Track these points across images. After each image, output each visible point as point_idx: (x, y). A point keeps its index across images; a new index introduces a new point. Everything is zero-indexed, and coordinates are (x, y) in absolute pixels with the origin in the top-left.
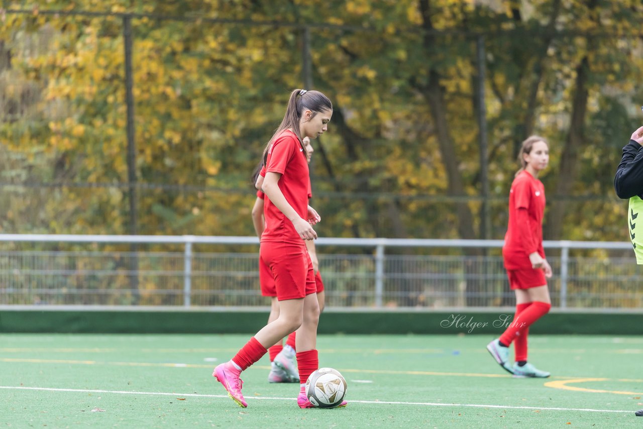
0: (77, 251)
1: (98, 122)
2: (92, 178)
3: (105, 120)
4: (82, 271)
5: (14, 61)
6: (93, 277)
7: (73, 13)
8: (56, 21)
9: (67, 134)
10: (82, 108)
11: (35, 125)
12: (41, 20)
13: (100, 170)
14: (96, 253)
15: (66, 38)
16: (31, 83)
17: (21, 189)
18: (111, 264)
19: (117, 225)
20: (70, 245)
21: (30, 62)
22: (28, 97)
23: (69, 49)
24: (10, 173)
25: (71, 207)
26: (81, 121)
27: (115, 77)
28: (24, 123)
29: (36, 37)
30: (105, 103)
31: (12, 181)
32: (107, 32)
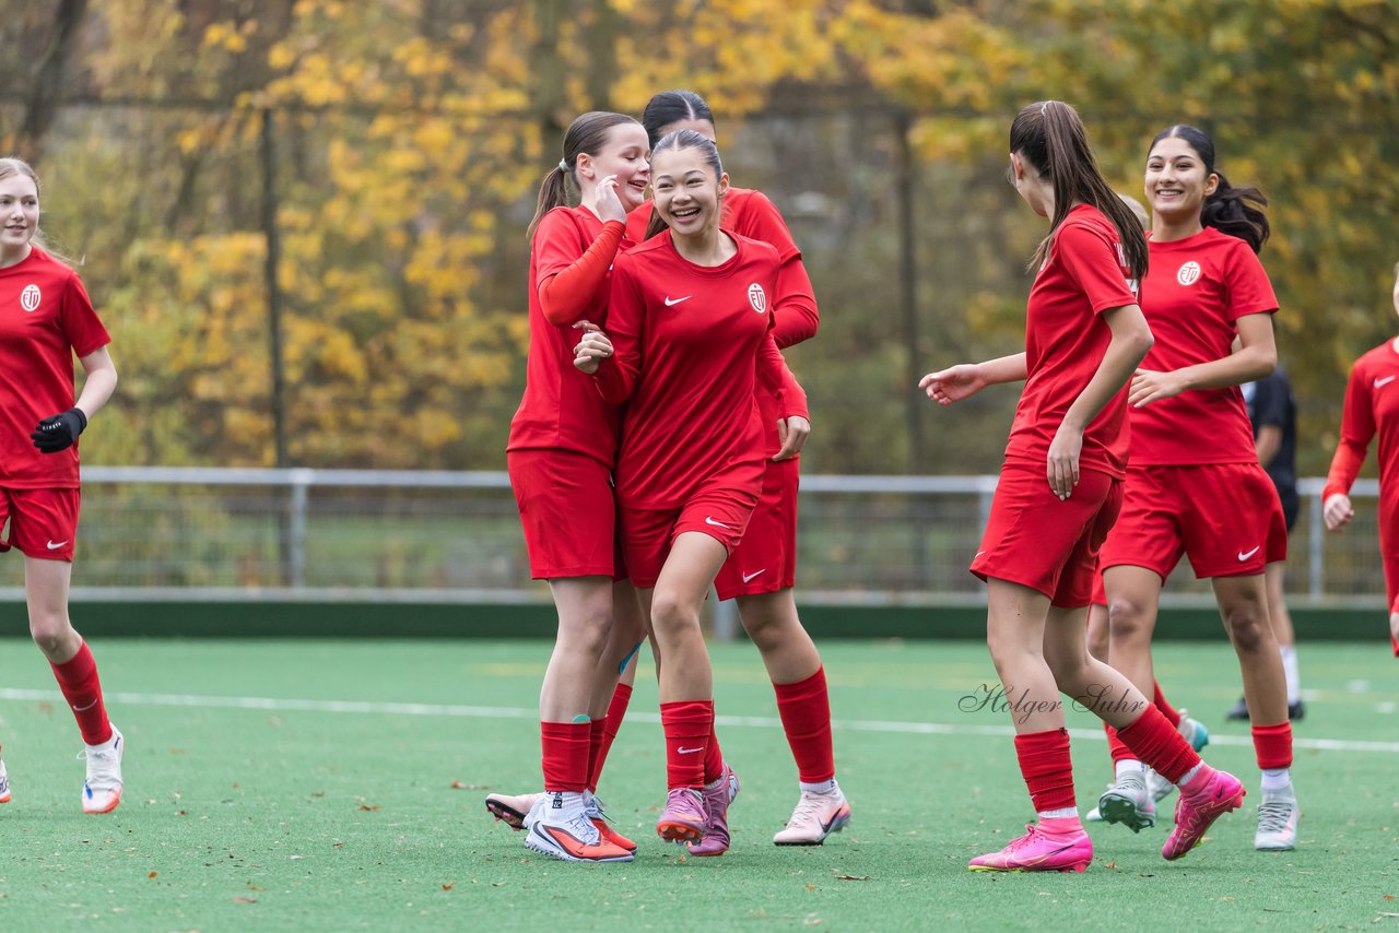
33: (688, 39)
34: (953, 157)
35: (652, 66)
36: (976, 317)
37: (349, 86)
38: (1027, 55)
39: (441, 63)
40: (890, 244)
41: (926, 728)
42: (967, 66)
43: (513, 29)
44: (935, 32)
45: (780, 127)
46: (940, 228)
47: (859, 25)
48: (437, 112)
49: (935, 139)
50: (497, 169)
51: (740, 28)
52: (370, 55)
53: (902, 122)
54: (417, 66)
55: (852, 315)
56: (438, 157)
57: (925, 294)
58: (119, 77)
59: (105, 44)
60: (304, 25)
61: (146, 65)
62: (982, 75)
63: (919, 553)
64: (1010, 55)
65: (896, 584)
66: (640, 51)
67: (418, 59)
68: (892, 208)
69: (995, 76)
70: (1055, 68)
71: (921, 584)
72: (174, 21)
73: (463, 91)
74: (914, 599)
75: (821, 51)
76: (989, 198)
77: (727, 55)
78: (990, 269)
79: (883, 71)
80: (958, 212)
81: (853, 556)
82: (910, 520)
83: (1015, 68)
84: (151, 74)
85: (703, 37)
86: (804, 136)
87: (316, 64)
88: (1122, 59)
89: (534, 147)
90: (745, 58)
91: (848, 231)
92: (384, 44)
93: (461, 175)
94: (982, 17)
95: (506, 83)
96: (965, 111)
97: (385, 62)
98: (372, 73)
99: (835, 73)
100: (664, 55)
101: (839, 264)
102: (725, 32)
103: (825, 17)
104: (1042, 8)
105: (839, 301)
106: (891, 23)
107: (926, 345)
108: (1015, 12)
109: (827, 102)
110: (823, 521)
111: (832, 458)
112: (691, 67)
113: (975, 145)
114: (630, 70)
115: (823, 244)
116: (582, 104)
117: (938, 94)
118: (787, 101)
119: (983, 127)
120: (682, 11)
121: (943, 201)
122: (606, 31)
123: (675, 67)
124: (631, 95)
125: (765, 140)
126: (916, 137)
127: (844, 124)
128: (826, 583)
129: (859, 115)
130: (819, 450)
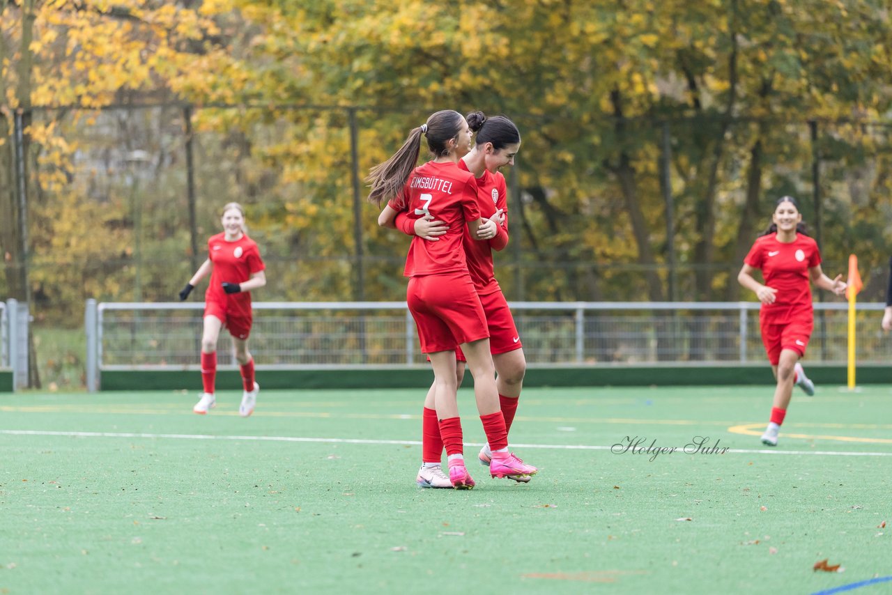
0: (312, 317)
1: (328, 203)
2: (324, 252)
3: (334, 199)
4: (317, 334)
5: (255, 150)
6: (326, 340)
7: (305, 107)
8: (290, 114)
9: (302, 213)
10: (315, 191)
11: (273, 206)
12: (277, 114)
13: (331, 246)
14: (329, 319)
15: (298, 129)
16: (269, 169)
18: (341, 328)
19: (347, 293)
20: (305, 312)
21: (268, 150)
22: (267, 182)
23: (302, 139)
25: (306, 277)
26: (314, 202)
27: (343, 163)
28: (264, 205)
29: (272, 130)
30: (334, 186)
32: (335, 123)
33: (70, 67)
34: (215, 129)
35: (52, 81)
38: (255, 74)
40: (182, 177)
42: (223, 80)
44: (205, 62)
45: (124, 115)
46: (208, 167)
47: (163, 59)
49: (205, 120)
51: (100, 61)
53: (187, 111)
55: (160, 214)
57: (200, 203)
62: (229, 84)
64: (244, 75)
65: (185, 360)
66: (44, 73)
68: (182, 156)
69: (238, 86)
70: (269, 81)
76: (234, 151)
77: (92, 75)
78: (235, 189)
79: (177, 84)
80: (218, 159)
81: (160, 346)
83: (245, 80)
85: (79, 66)
86: (138, 117)
88: (304, 77)
90: (102, 78)
91: (159, 168)
94: (227, 53)
96: (221, 104)
99: (151, 85)
100: (59, 75)
101: (154, 186)
102: (91, 63)
103: (145, 54)
104: (262, 48)
105: (154, 208)
106: (180, 57)
107: (200, 230)
108: (247, 51)
109: (148, 101)
110: (146, 326)
111: (152, 292)
112: (73, 82)
113: (227, 124)
114: (42, 84)
115: (145, 176)
116: (14, 103)
117: (206, 96)
118: (126, 100)
119: (231, 113)
120: (69, 52)
121: (210, 153)
122: (28, 62)
123: (65, 82)
124: (41, 97)
125: (114, 121)
126: (194, 119)
127: (156, 111)
128: (147, 360)
129: (165, 107)
130: (144, 288)
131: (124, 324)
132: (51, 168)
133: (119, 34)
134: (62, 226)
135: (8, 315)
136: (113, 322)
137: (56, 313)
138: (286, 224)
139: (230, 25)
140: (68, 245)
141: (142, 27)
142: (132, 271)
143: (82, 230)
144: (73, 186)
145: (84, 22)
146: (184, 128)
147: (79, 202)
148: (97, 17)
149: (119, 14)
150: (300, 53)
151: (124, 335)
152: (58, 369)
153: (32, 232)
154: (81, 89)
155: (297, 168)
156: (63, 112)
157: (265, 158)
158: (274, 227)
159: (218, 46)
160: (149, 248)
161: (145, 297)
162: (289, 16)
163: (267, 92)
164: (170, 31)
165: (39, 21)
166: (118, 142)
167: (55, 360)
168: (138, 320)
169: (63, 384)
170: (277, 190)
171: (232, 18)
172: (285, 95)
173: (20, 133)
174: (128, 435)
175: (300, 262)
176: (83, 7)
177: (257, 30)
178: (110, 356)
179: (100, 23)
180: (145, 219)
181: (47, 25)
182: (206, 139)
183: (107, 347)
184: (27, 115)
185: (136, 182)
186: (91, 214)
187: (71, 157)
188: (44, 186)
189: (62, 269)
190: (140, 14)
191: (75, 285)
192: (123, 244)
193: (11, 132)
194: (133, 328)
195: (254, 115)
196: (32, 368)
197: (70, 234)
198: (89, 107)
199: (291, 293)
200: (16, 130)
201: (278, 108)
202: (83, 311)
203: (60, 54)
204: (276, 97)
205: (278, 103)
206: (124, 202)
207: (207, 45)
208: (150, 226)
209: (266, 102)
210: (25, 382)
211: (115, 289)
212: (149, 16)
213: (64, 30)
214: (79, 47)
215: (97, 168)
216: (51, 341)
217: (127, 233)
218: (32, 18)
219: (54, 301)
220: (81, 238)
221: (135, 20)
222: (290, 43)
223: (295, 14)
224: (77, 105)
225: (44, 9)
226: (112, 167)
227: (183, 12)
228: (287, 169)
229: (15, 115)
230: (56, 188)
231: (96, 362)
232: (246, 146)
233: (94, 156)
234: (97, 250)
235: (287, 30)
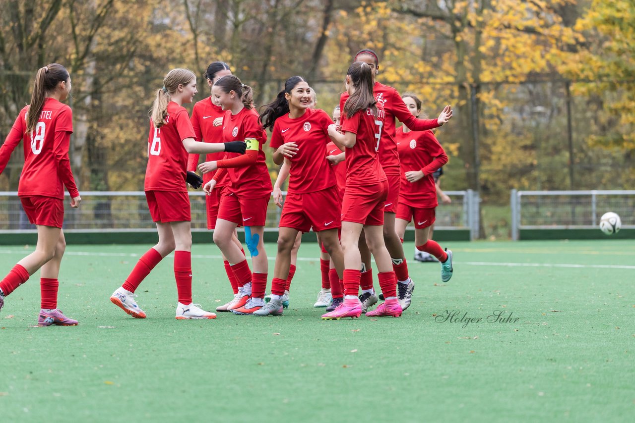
5: (605, 105)
8: (625, 85)
9: (632, 141)
11: (616, 137)
12: (618, 85)
15: (630, 94)
16: (614, 117)
17: (609, 169)
21: (613, 105)
22: (611, 123)
23: (632, 99)
24: (604, 161)
28: (610, 136)
29: (615, 94)
31: (605, 165)
33: (502, 60)
34: (583, 94)
35: (492, 68)
36: (590, 142)
37: (401, 76)
38: (605, 64)
39: (428, 69)
40: (564, 121)
41: (577, 266)
42: (587, 67)
43: (450, 58)
44: (577, 57)
45: (531, 86)
46: (579, 116)
47: (554, 55)
48: (427, 83)
49: (577, 89)
50: (446, 100)
51: (518, 57)
52: (407, 67)
53: (567, 84)
54: (421, 70)
55: (552, 142)
56: (428, 97)
57: (574, 135)
58: (332, 75)
59: (327, 65)
60: (387, 58)
61: (340, 70)
62: (591, 69)
63: (573, 213)
64: (599, 64)
65: (567, 223)
66: (487, 64)
67: (422, 67)
68: (564, 110)
69: (596, 70)
70: (613, 67)
71: (574, 223)
72: (348, 57)
73: (435, 77)
74: (572, 227)
75: (543, 63)
76: (594, 106)
77: (514, 65)
78: (594, 128)
79: (561, 69)
80: (584, 111)
81: (553, 215)
82: (570, 203)
83: (600, 67)
84: (342, 73)
85: (507, 60)
86: (538, 89)
87: (391, 69)
89: (456, 94)
90: (520, 66)
91: (551, 116)
92: (411, 63)
93: (435, 102)
94: (590, 52)
95: (448, 74)
96: (587, 80)
97: (411, 68)
98: (408, 71)
99: (547, 70)
100: (495, 65)
101: (548, 127)
102: (514, 58)
103: (544, 53)
104: (609, 49)
105: (548, 138)
106: (564, 54)
107: (575, 150)
108: (601, 51)
109: (545, 78)
110: (544, 204)
111: (547, 185)
112: (504, 69)
113: (589, 91)
114: (485, 70)
115: (543, 121)
116: (471, 80)
117: (578, 76)
118: (532, 78)
119: (592, 85)
120: (501, 52)
121: (580, 108)
122: (478, 58)
123: (499, 69)
124: (486, 77)
125: (526, 90)
126: (572, 88)
127: (549, 85)
128: (545, 223)
129: (554, 82)
130: (543, 183)
131: (531, 203)
132: (491, 117)
133: (529, 41)
134: (497, 149)
135: (468, 198)
136: (526, 202)
137: (494, 198)
138: (623, 147)
139: (591, 36)
140: (499, 159)
141: (542, 38)
142: (536, 173)
143: (508, 150)
144: (503, 127)
145: (509, 36)
146: (565, 93)
147: (506, 136)
148: (515, 32)
149: (529, 30)
150: (630, 51)
151: (533, 209)
152: (495, 228)
153: (481, 152)
154: (508, 73)
155: (629, 116)
156: (497, 85)
157: (611, 110)
158: (616, 148)
159: (584, 48)
160: (546, 160)
161: (543, 189)
162: (624, 31)
163: (612, 73)
164: (558, 40)
165: (485, 35)
166: (527, 102)
167: (494, 223)
168: (540, 201)
169: (498, 237)
170: (618, 128)
171: (592, 32)
172: (622, 75)
173: (475, 97)
174: (537, 265)
175: (631, 169)
176: (508, 27)
177: (606, 39)
178: (525, 221)
179: (518, 35)
180: (543, 145)
181: (489, 37)
182: (578, 99)
183: (523, 216)
184: (478, 86)
185: (538, 124)
186: (513, 143)
187: (502, 110)
188: (488, 127)
189: (497, 172)
190: (541, 30)
191: (505, 182)
192: (531, 158)
193: (469, 97)
194: (537, 205)
195: (605, 87)
196: (481, 228)
197: (501, 153)
198: (513, 83)
199: (626, 186)
200: (472, 95)
201: (618, 82)
202: (509, 196)
203: (496, 54)
204: (617, 76)
205: (618, 79)
206: (531, 135)
207: (579, 47)
208: (545, 149)
209: (612, 79)
210: (477, 235)
211: (526, 183)
212: (546, 31)
213: (498, 40)
214: (507, 49)
215: (517, 116)
216: (492, 213)
217: (534, 153)
218: (480, 33)
219: (492, 190)
220: (508, 155)
221: (539, 34)
222: (625, 46)
223: (627, 29)
224: (506, 81)
225: (488, 28)
226: (525, 116)
227: (565, 29)
228: (624, 116)
229: (471, 86)
230: (494, 128)
231: (517, 224)
232: (600, 104)
233: (515, 110)
234: (516, 162)
235: (624, 39)
